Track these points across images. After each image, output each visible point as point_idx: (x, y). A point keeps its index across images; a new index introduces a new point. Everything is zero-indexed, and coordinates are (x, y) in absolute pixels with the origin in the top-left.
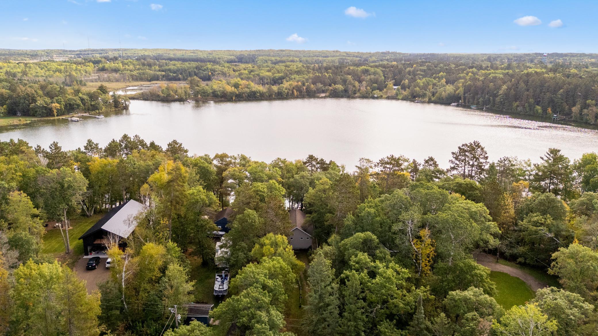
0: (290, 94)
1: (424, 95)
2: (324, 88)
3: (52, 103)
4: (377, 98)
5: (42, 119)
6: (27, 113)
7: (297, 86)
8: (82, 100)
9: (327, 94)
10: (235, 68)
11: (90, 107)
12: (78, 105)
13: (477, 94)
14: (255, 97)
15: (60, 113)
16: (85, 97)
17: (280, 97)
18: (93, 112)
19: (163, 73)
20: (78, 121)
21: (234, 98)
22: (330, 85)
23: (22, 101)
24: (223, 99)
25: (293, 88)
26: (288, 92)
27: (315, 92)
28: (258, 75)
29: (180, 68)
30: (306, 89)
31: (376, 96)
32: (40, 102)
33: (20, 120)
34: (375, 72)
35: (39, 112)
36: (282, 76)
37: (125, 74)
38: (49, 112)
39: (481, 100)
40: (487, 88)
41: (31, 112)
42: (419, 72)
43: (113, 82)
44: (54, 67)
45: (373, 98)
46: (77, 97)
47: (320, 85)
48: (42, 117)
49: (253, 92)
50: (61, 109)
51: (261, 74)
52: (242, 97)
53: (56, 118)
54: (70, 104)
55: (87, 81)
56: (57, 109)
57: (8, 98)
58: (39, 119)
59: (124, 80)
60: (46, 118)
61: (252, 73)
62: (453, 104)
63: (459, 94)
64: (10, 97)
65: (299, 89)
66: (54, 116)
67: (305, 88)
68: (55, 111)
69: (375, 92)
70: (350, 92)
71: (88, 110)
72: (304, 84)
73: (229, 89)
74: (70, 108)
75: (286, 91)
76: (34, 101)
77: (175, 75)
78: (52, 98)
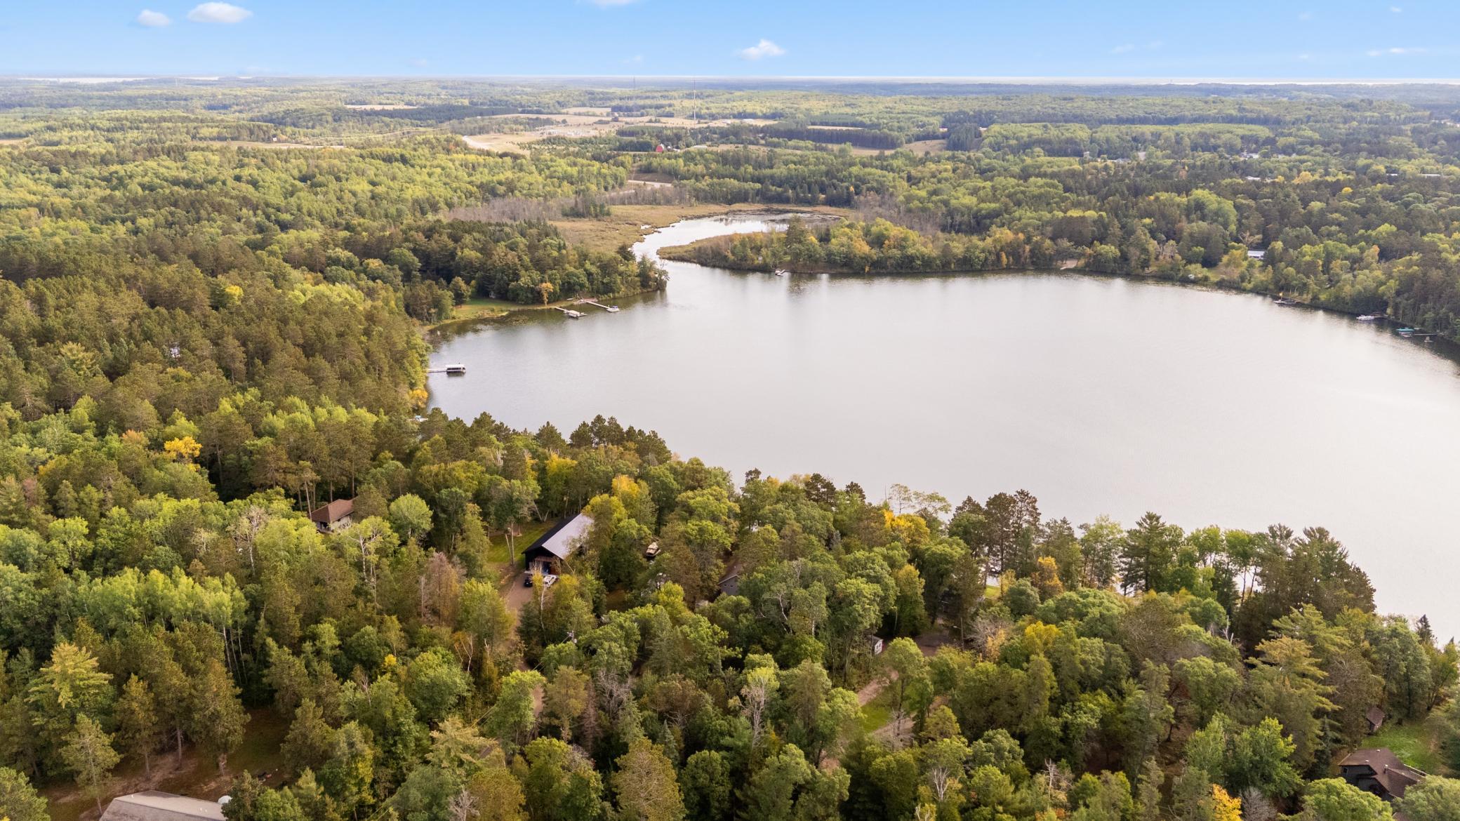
0: (989, 262)
1: (1303, 288)
2: (1072, 250)
3: (542, 281)
4: (1195, 282)
5: (526, 308)
6: (505, 296)
7: (1010, 244)
8: (589, 274)
9: (1082, 262)
10: (913, 172)
11: (601, 287)
12: (582, 286)
13: (1425, 300)
14: (912, 268)
15: (554, 298)
16: (593, 269)
17: (968, 267)
18: (604, 297)
19: (758, 186)
20: (577, 318)
21: (867, 269)
22: (1091, 245)
23: (499, 275)
24: (845, 270)
25: (1002, 249)
26: (986, 259)
27: (1051, 258)
28: (946, 203)
29: (793, 173)
30: (1031, 251)
31: (1192, 276)
32: (524, 280)
33: (493, 310)
34: (1220, 209)
35: (522, 296)
36: (994, 210)
37: (685, 185)
38: (536, 297)
39: (1430, 315)
40: (1449, 290)
41: (510, 295)
42: (1336, 215)
43: (659, 204)
44: (560, 169)
45: (1185, 282)
46: (581, 270)
47: (1065, 243)
48: (526, 304)
49: (908, 257)
50: (555, 292)
51: (953, 202)
52: (885, 267)
53: (546, 307)
54: (569, 283)
55: (613, 201)
56: (550, 294)
57: (478, 270)
58: (521, 308)
59: (682, 199)
60: (531, 308)
61: (934, 198)
62: (1363, 317)
63: (1383, 294)
64: (482, 267)
65: (1013, 250)
66: (542, 303)
67: (1028, 248)
68: (546, 295)
69: (1191, 267)
70: (1133, 264)
71: (598, 292)
72: (1028, 240)
73: (862, 248)
74: (568, 289)
75: (983, 255)
76: (517, 277)
77: (780, 190)
78: (543, 271)
